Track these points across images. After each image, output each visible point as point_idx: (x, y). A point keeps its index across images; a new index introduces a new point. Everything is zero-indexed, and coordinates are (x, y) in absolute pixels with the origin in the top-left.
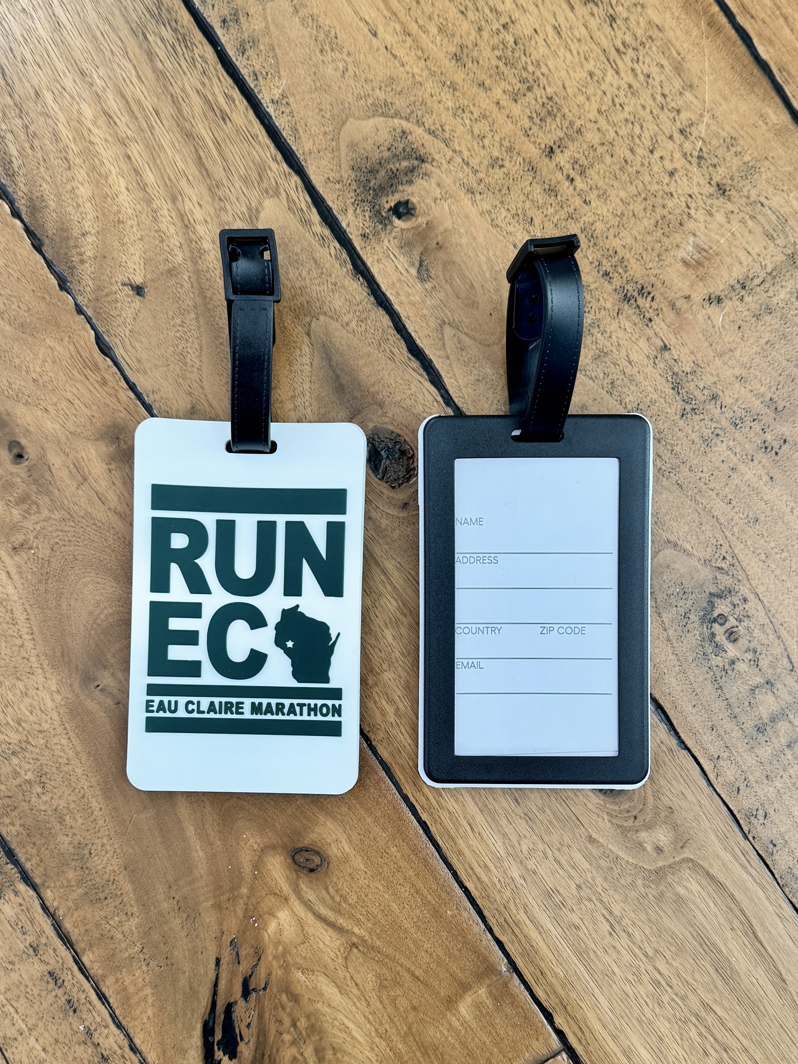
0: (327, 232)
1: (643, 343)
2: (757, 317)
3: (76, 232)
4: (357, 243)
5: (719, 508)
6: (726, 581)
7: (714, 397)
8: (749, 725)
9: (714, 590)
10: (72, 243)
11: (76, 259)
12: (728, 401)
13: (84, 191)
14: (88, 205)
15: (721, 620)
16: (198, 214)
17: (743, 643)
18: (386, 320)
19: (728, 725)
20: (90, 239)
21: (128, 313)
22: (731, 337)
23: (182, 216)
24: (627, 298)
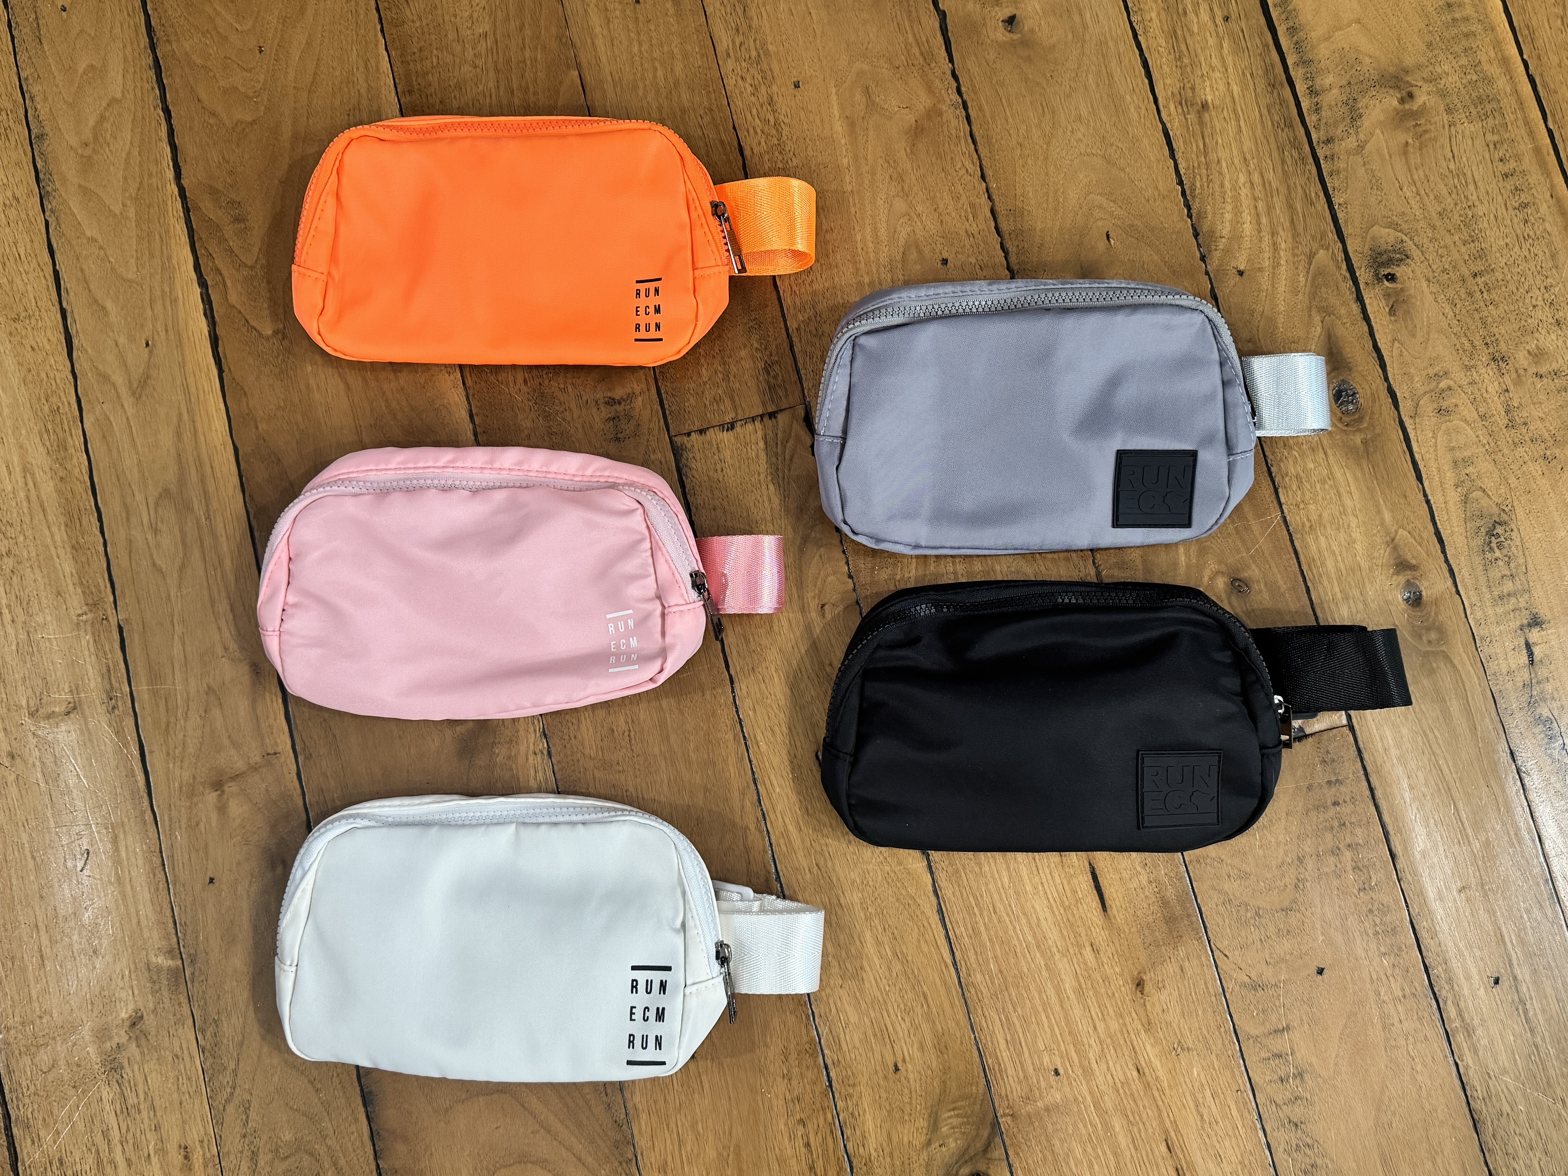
0: (1348, 275)
1: (1496, 383)
2: (1559, 391)
3: (1218, 235)
4: (1362, 286)
5: (1512, 480)
6: (1505, 517)
7: (1525, 424)
8: (1496, 593)
9: (1497, 520)
10: (1213, 239)
11: (1213, 247)
12: (1532, 428)
13: (1228, 216)
14: (1227, 223)
15: (1498, 536)
16: (1283, 245)
17: (1505, 551)
18: (1366, 328)
19: (1484, 589)
20: (1223, 240)
21: (1232, 282)
22: (1542, 397)
23: (1274, 244)
24: (1494, 359)
